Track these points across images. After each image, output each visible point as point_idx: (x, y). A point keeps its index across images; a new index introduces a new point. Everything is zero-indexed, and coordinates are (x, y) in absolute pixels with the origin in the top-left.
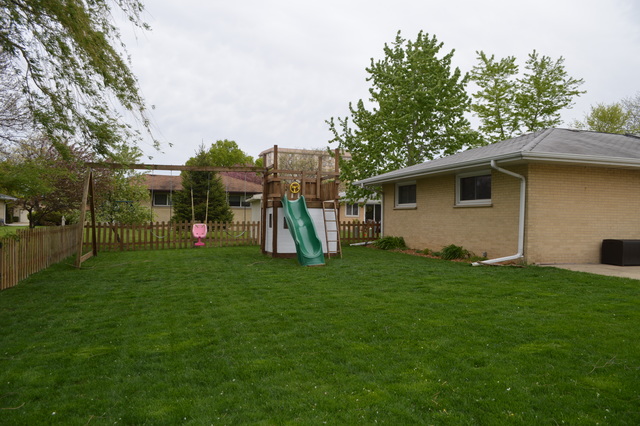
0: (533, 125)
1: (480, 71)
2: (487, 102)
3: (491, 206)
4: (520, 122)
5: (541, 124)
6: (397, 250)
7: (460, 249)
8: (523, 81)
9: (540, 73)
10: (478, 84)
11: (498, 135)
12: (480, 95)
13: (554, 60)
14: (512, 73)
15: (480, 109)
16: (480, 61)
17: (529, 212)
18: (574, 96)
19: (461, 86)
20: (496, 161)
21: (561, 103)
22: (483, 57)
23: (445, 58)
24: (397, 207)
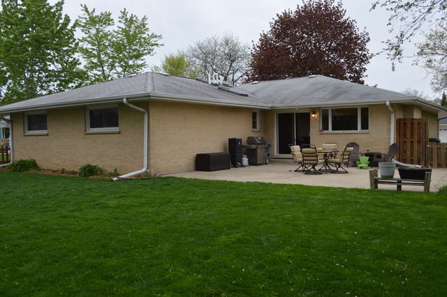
0: (126, 67)
1: (84, 21)
2: (90, 46)
3: (119, 133)
4: (117, 64)
5: (131, 67)
6: (32, 171)
7: (95, 167)
8: (117, 32)
9: (130, 27)
10: (83, 31)
11: (99, 73)
12: (84, 40)
13: (140, 19)
14: (109, 24)
15: (86, 52)
16: (84, 12)
17: (151, 137)
18: (155, 47)
19: (71, 31)
20: (127, 99)
21: (146, 51)
22: (86, 10)
23: (57, 5)
24: (26, 133)
